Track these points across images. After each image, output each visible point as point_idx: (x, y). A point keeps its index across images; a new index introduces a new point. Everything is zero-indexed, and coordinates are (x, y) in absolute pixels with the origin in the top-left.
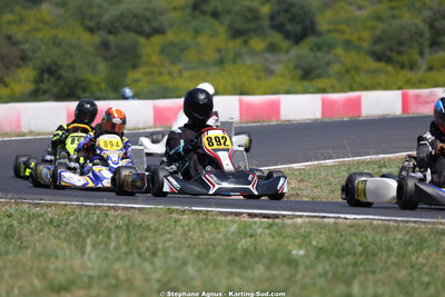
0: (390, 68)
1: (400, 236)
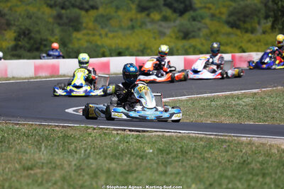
0: (238, 32)
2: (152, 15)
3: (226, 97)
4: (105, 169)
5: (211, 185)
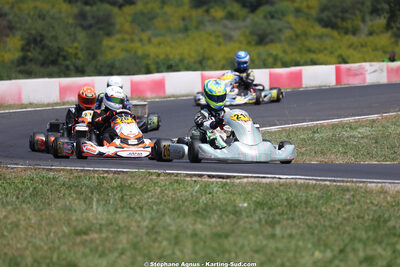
0: (335, 33)
1: (315, 192)
2: (212, 11)
3: (334, 126)
4: (189, 232)
5: (341, 251)
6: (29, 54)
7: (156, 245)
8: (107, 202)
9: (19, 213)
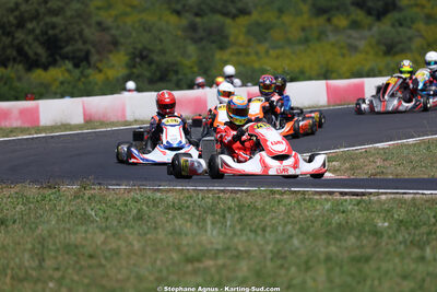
2: (335, 21)
6: (135, 70)
7: (283, 272)
8: (224, 224)
9: (119, 239)
